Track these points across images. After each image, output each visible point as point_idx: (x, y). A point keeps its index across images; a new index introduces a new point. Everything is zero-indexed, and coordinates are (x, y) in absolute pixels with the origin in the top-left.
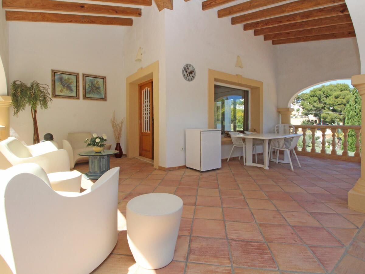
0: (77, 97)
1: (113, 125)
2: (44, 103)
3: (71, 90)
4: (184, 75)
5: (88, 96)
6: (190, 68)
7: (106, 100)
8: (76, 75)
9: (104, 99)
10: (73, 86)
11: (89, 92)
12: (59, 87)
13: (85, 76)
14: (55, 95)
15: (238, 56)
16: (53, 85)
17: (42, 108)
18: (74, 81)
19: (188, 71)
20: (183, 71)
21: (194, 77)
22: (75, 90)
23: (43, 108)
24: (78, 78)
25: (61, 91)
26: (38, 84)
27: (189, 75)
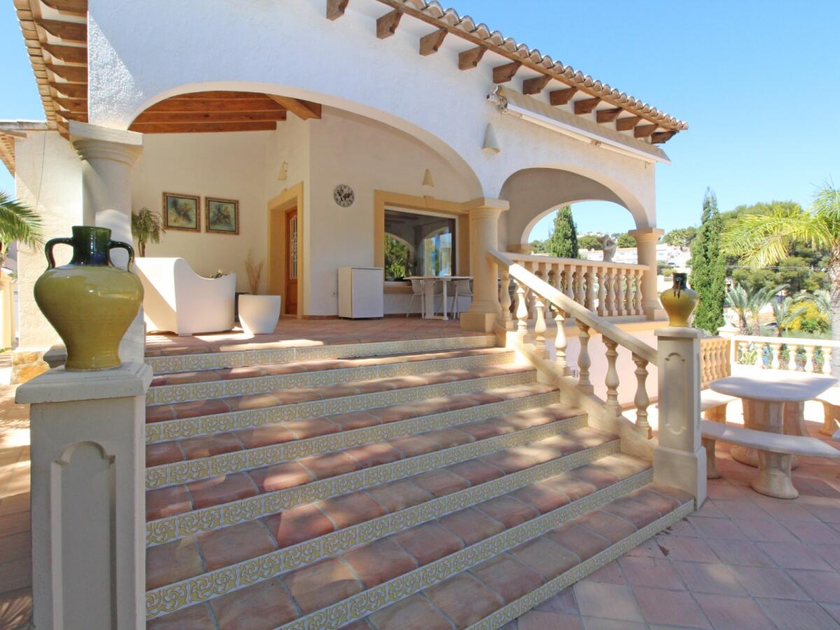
0: (197, 229)
1: (248, 270)
2: (156, 235)
3: (189, 220)
4: (337, 200)
5: (212, 227)
6: (345, 190)
7: (238, 234)
8: (196, 199)
9: (236, 232)
10: (192, 214)
11: (215, 223)
12: (172, 216)
13: (208, 200)
14: (167, 226)
15: (427, 170)
16: (164, 212)
17: (152, 242)
18: (194, 207)
19: (343, 195)
20: (335, 195)
21: (351, 202)
22: (194, 220)
23: (154, 241)
24: (199, 203)
25: (175, 221)
26: (148, 212)
27: (343, 199)
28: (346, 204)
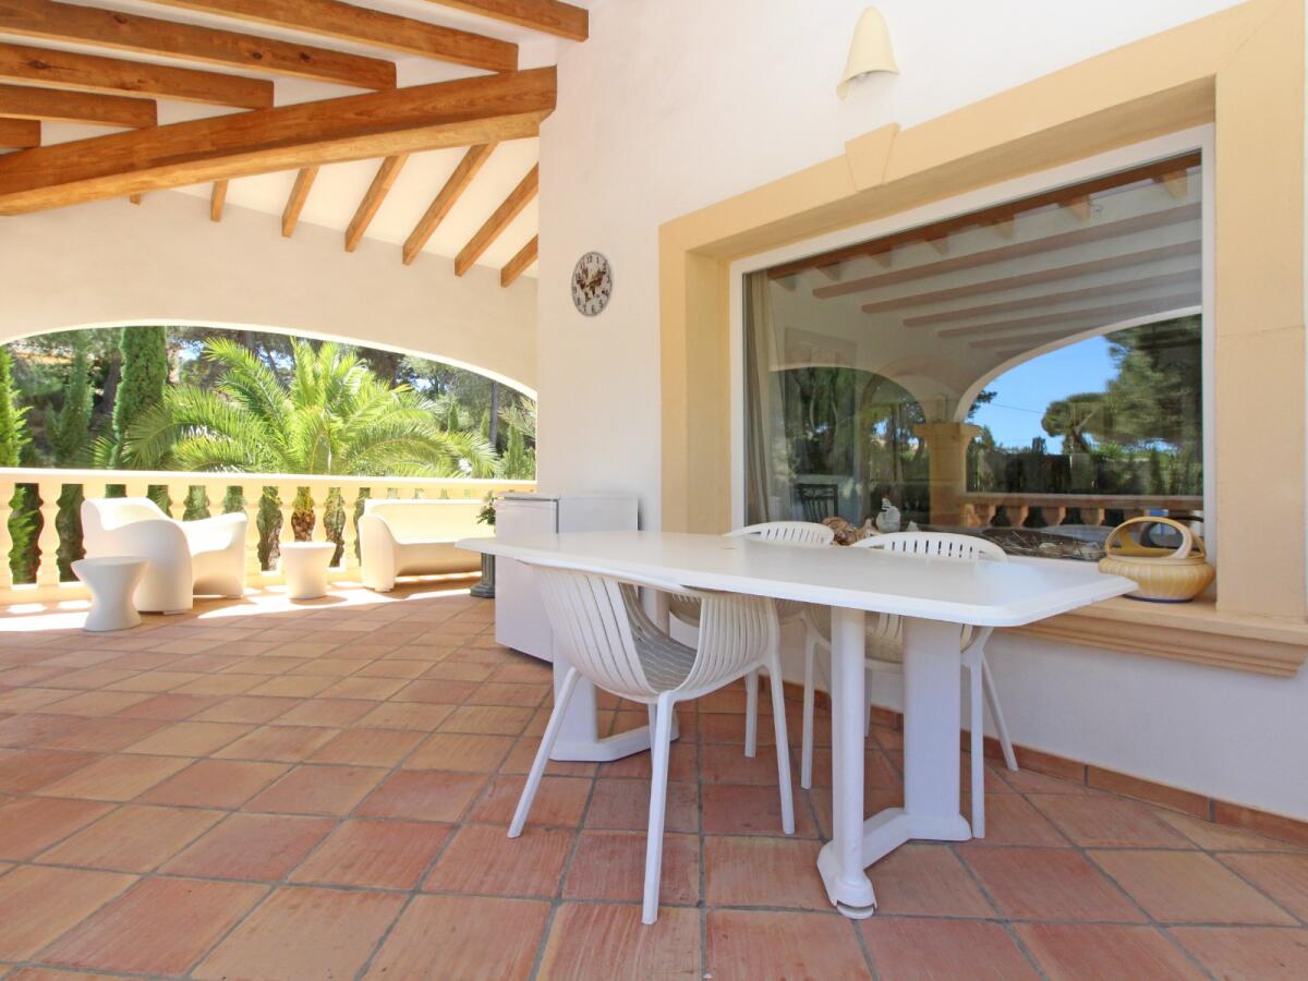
6: (590, 266)
19: (588, 282)
21: (607, 294)
27: (590, 293)
28: (597, 308)
